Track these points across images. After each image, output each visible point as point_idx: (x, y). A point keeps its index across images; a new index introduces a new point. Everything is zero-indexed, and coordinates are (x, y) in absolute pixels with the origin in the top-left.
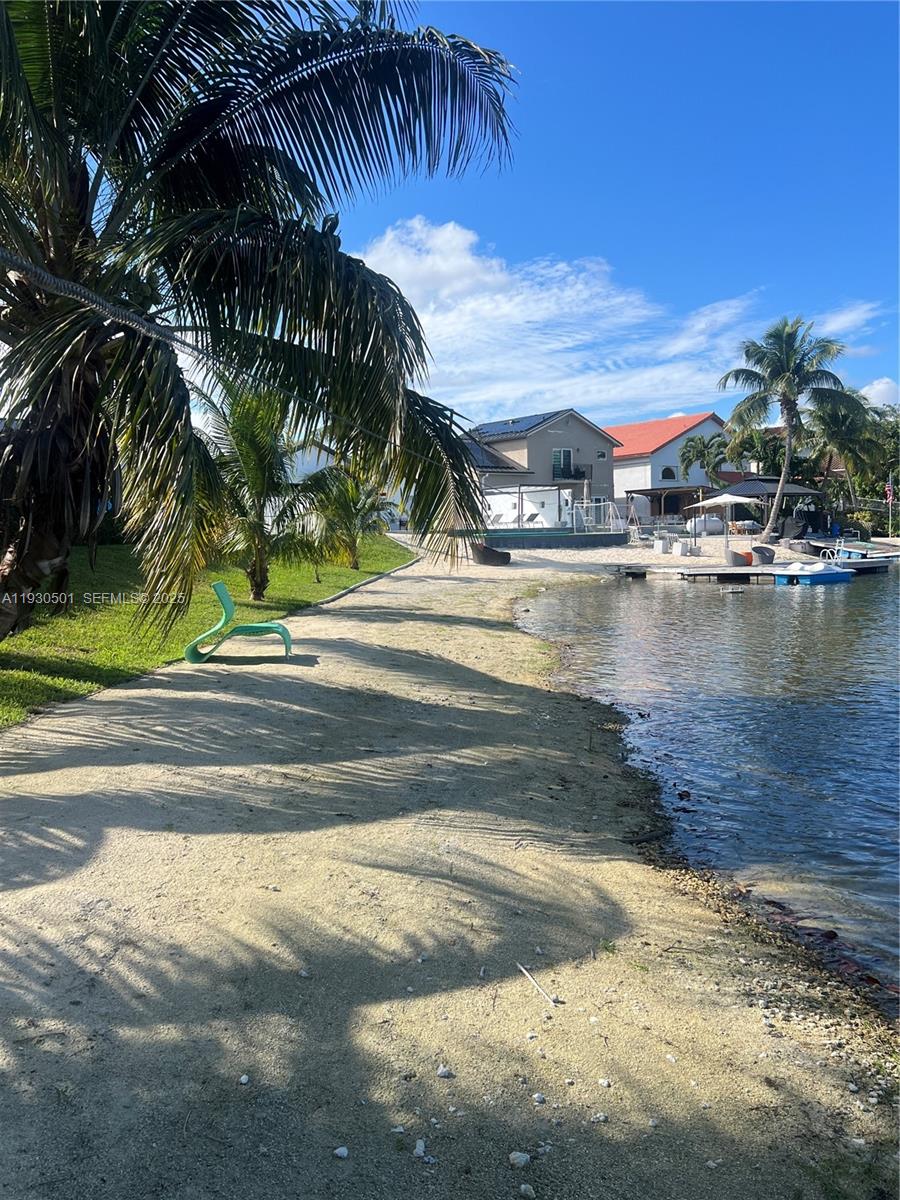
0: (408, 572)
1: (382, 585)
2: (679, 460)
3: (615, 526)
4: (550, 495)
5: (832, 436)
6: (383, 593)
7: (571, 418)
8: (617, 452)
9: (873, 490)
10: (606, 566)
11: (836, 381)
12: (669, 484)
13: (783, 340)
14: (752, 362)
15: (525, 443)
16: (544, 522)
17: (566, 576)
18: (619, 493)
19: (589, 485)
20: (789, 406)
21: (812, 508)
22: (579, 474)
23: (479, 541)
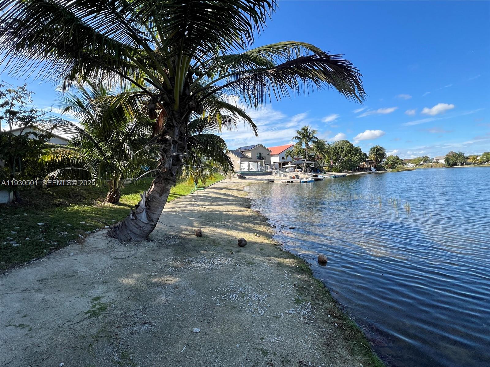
0: (224, 181)
1: (218, 183)
2: (285, 155)
3: (269, 170)
4: (256, 164)
5: (318, 150)
6: (218, 185)
7: (261, 146)
8: (271, 153)
9: (329, 162)
10: (266, 180)
11: (317, 139)
12: (283, 161)
13: (305, 130)
14: (299, 135)
15: (250, 152)
16: (254, 170)
17: (257, 182)
18: (272, 163)
19: (264, 161)
20: (307, 144)
21: (314, 166)
22: (263, 159)
23: (239, 174)
